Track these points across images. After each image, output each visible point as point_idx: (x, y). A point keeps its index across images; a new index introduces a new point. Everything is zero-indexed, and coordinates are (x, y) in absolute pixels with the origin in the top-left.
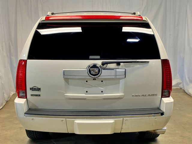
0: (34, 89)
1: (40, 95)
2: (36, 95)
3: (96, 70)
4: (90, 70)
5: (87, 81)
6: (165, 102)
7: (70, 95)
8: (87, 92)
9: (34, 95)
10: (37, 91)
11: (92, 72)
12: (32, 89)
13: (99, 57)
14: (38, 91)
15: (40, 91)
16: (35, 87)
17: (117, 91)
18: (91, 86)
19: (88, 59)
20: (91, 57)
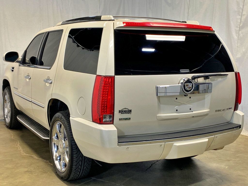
0: (124, 111)
1: (130, 118)
2: (126, 119)
3: (189, 85)
4: (184, 85)
5: (177, 99)
6: (241, 115)
7: (163, 115)
8: (177, 110)
9: (124, 119)
10: (127, 113)
11: (186, 87)
12: (121, 112)
13: (188, 71)
14: (129, 113)
15: (131, 114)
16: (125, 108)
17: (203, 107)
18: (181, 104)
19: (179, 73)
20: (182, 71)
